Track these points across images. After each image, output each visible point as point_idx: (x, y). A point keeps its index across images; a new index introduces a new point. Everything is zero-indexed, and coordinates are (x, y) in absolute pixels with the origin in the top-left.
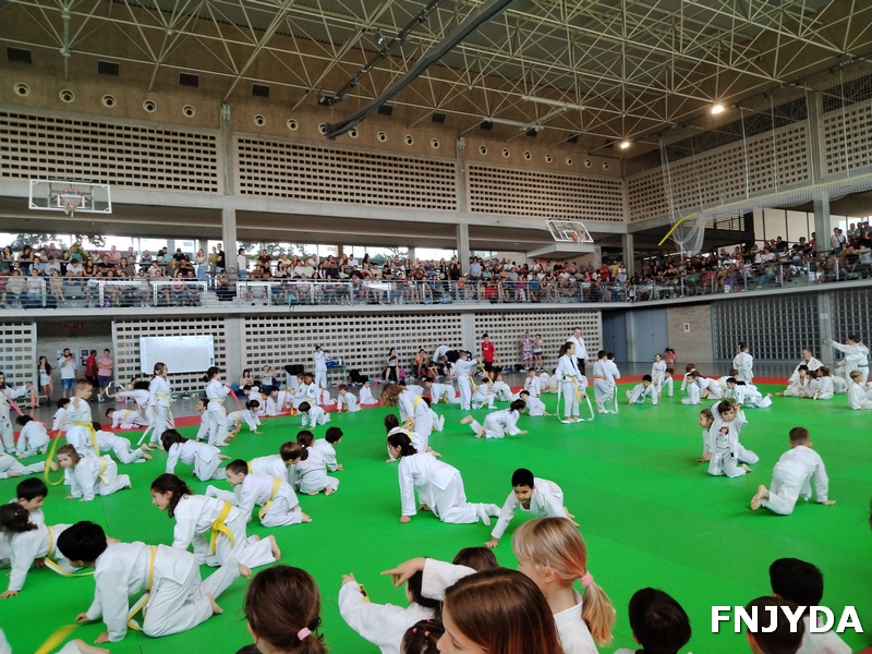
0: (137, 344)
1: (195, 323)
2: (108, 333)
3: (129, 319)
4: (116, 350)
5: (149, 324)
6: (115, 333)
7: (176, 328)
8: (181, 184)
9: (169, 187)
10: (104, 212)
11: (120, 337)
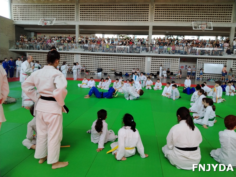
0: (203, 65)
1: (219, 60)
2: (196, 62)
3: (201, 58)
4: (197, 66)
5: (206, 60)
6: (198, 62)
7: (213, 61)
8: (220, 20)
9: (217, 21)
10: (211, 29)
11: (199, 63)
